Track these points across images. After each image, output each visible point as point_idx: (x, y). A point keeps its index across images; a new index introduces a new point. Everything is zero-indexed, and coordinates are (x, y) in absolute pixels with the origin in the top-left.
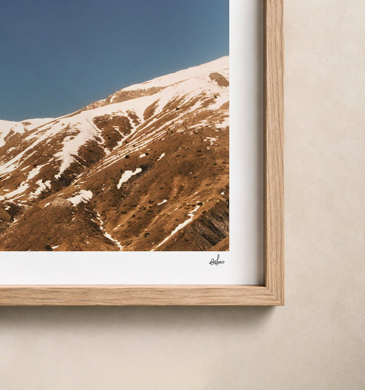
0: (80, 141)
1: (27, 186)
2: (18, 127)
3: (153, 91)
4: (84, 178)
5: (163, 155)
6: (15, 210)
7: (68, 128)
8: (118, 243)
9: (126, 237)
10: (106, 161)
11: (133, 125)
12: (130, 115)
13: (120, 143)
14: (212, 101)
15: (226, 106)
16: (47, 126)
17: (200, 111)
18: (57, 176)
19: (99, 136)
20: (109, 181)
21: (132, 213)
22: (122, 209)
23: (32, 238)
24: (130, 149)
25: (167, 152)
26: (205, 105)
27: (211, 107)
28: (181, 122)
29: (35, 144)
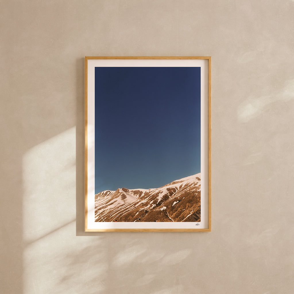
0: (163, 194)
1: (150, 206)
2: (148, 191)
3: (181, 182)
4: (164, 203)
5: (184, 198)
6: (147, 212)
7: (160, 191)
8: (173, 220)
9: (175, 218)
10: (170, 199)
11: (176, 190)
12: (176, 188)
13: (173, 195)
14: (196, 184)
15: (200, 185)
16: (155, 190)
17: (193, 187)
18: (157, 203)
19: (168, 193)
20: (170, 204)
21: (176, 212)
22: (174, 211)
23: (151, 218)
24: (176, 196)
25: (185, 197)
26: (195, 185)
27: (196, 186)
28: (188, 189)
29: (152, 195)
